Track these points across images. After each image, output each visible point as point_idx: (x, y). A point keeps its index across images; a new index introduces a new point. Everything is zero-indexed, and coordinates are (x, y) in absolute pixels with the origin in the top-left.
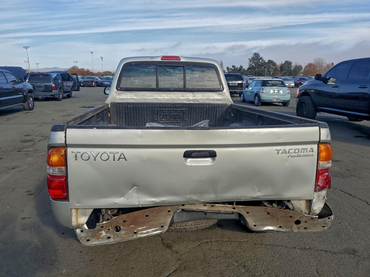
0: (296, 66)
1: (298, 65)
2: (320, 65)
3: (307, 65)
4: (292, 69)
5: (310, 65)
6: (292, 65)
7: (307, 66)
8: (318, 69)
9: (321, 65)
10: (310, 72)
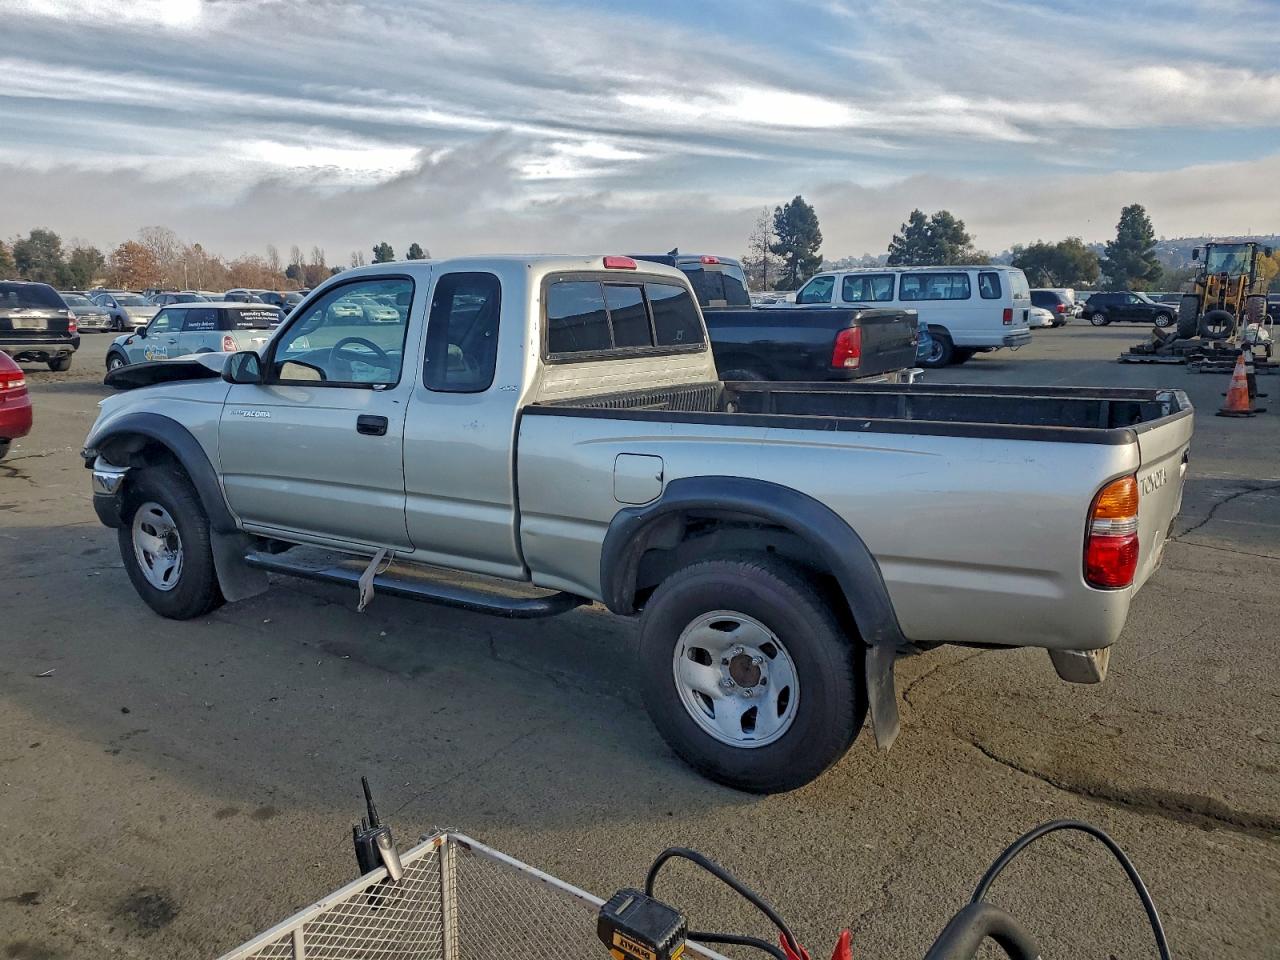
0: (78, 253)
1: (85, 247)
2: (162, 249)
3: (118, 248)
4: (67, 262)
5: (129, 250)
6: (62, 247)
7: (119, 253)
8: (158, 262)
9: (165, 250)
10: (134, 273)
